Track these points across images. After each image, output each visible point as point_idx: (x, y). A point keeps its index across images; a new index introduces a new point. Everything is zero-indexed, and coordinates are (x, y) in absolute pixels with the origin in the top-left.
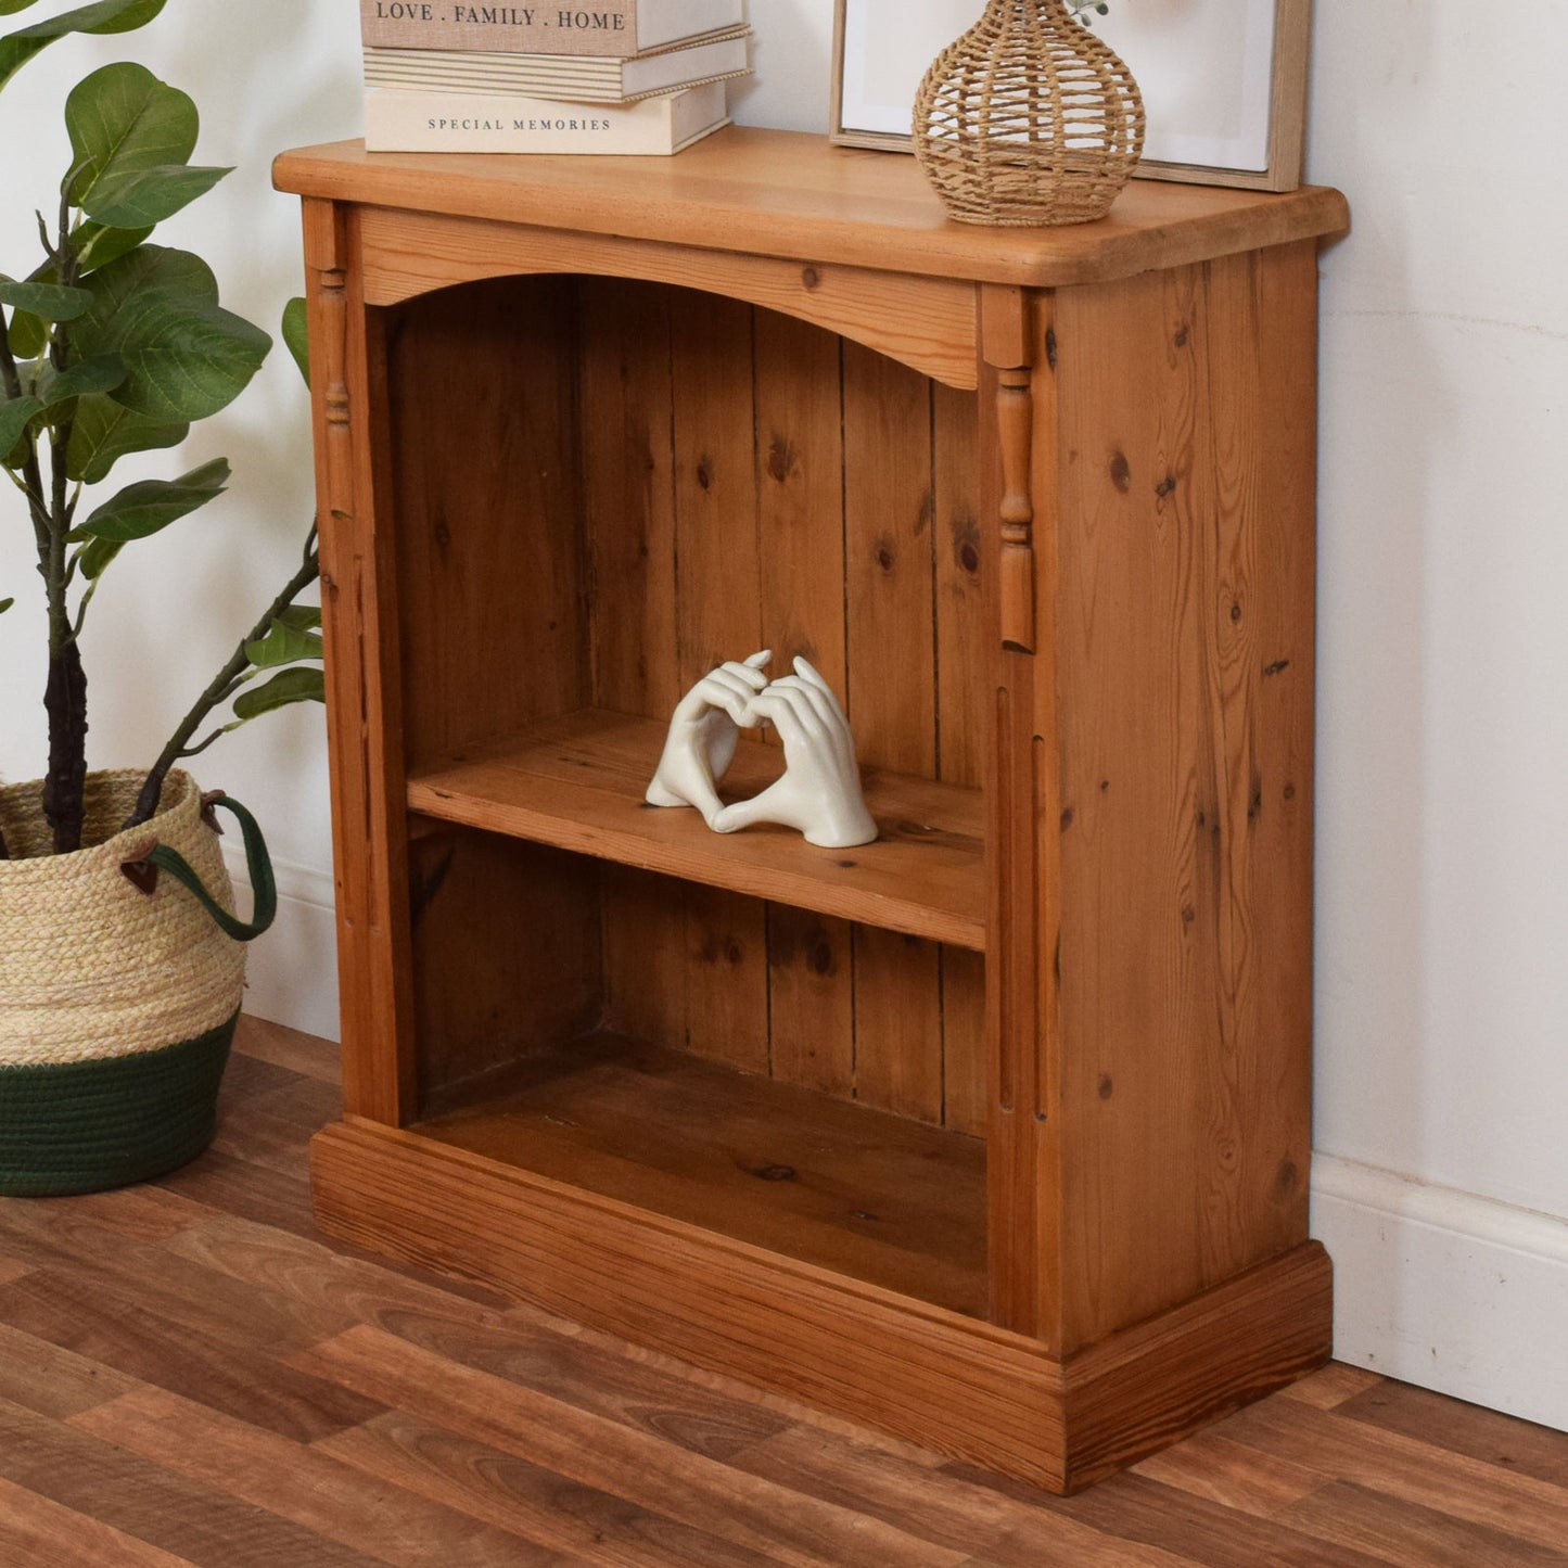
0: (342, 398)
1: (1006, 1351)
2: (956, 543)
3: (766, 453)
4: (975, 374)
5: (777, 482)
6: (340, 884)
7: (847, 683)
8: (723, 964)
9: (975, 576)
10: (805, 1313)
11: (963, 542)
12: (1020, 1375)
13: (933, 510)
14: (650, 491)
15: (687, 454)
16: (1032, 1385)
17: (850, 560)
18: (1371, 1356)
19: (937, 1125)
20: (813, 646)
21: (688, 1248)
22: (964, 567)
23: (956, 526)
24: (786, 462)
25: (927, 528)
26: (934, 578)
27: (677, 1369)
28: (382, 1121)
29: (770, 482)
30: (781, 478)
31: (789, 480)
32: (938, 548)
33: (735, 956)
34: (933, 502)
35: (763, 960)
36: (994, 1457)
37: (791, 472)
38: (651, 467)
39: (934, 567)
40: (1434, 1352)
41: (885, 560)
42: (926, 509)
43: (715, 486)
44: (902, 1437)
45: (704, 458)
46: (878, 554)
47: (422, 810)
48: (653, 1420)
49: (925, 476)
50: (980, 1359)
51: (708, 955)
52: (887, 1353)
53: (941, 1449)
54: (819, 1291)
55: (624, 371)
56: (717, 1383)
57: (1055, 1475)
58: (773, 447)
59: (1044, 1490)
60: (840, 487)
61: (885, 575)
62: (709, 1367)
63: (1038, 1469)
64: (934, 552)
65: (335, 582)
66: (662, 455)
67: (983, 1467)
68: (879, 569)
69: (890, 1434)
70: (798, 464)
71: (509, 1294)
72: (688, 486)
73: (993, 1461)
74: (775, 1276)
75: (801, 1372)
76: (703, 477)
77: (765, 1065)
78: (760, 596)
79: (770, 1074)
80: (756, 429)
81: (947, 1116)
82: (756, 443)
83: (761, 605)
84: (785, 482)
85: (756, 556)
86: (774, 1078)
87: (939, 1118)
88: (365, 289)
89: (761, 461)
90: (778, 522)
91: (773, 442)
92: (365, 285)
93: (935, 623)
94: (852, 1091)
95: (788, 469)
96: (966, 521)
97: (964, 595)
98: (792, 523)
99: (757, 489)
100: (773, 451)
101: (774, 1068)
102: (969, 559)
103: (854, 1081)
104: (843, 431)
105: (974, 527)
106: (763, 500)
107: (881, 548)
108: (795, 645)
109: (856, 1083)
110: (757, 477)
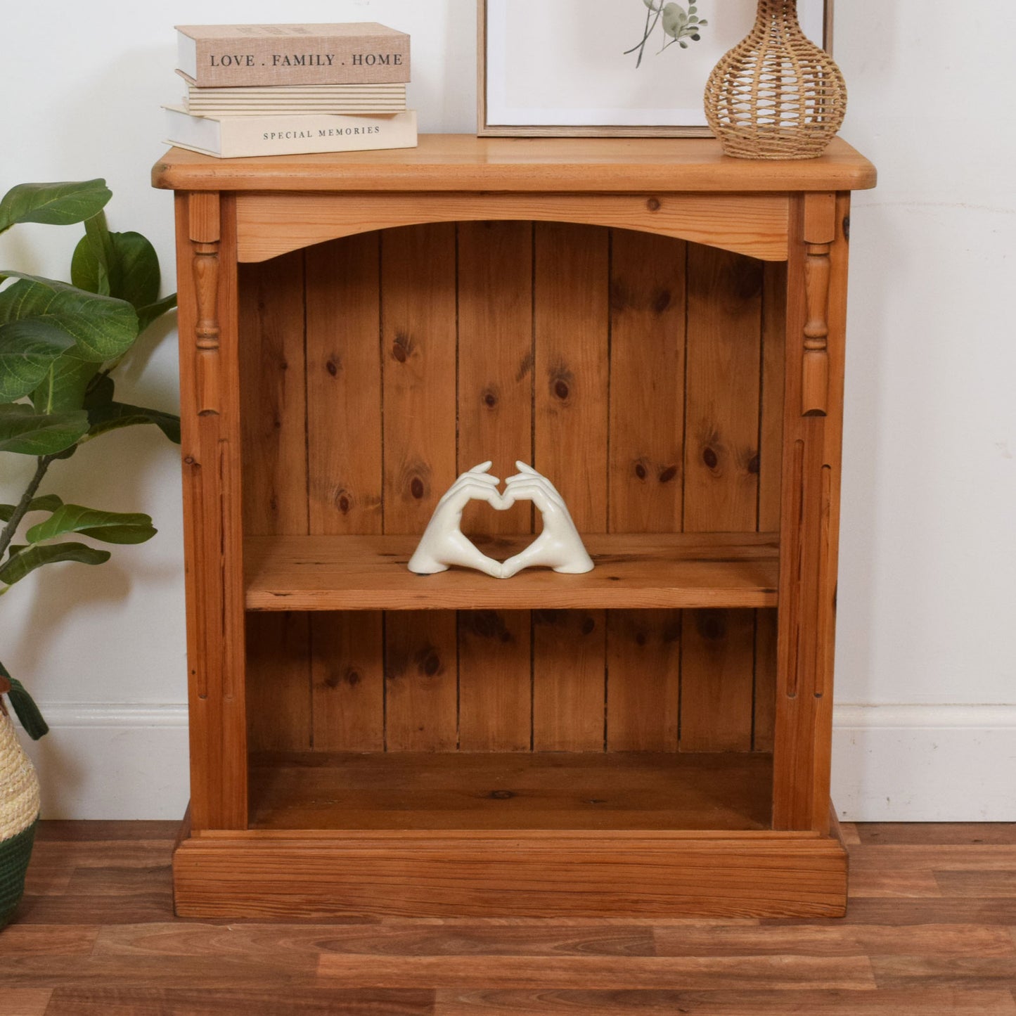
0: (214, 331)
1: (795, 842)
2: (551, 382)
3: (389, 345)
4: (787, 250)
5: (399, 363)
6: (194, 672)
8: (343, 687)
9: (566, 400)
10: (639, 859)
11: (556, 380)
12: (813, 853)
13: (534, 363)
14: (283, 383)
15: (318, 353)
16: (823, 857)
17: (462, 404)
18: (844, 813)
19: (528, 751)
20: (428, 465)
21: (531, 844)
22: (557, 396)
23: (551, 372)
24: (407, 349)
25: (528, 375)
26: (533, 407)
27: (532, 922)
28: (230, 828)
29: (393, 364)
30: (402, 360)
31: (409, 361)
32: (537, 387)
33: (353, 679)
34: (534, 358)
35: (380, 676)
36: (791, 908)
37: (412, 353)
38: (284, 367)
39: (533, 399)
40: (888, 799)
41: (490, 401)
42: (528, 364)
43: (342, 373)
44: (719, 916)
45: (332, 355)
46: (484, 398)
47: (261, 609)
48: (579, 948)
49: (527, 342)
50: (780, 851)
51: (331, 683)
52: (707, 867)
53: (749, 915)
54: (645, 844)
55: (262, 306)
56: (570, 923)
57: (839, 906)
58: (396, 341)
59: (830, 917)
60: (454, 360)
61: (489, 411)
62: (552, 915)
63: (826, 906)
64: (533, 390)
65: (198, 461)
66: (295, 359)
67: (780, 916)
68: (485, 407)
69: (709, 917)
70: (417, 349)
71: (369, 914)
72: (318, 376)
73: (790, 911)
74: (607, 844)
75: (634, 897)
76: (332, 368)
77: (380, 745)
78: (383, 440)
79: (385, 749)
80: (381, 331)
81: (535, 744)
82: (381, 339)
83: (383, 445)
84: (406, 362)
85: (380, 413)
86: (389, 751)
87: (529, 746)
88: (239, 253)
89: (385, 351)
90: (399, 389)
91: (396, 337)
92: (239, 250)
93: (533, 434)
94: (456, 745)
95: (409, 353)
96: (559, 367)
97: (557, 414)
98: (411, 388)
99: (382, 370)
100: (396, 343)
101: (389, 745)
102: (561, 391)
103: (457, 738)
104: (457, 322)
105: (566, 370)
106: (386, 376)
107: (487, 394)
108: (413, 467)
109: (459, 740)
110: (382, 361)
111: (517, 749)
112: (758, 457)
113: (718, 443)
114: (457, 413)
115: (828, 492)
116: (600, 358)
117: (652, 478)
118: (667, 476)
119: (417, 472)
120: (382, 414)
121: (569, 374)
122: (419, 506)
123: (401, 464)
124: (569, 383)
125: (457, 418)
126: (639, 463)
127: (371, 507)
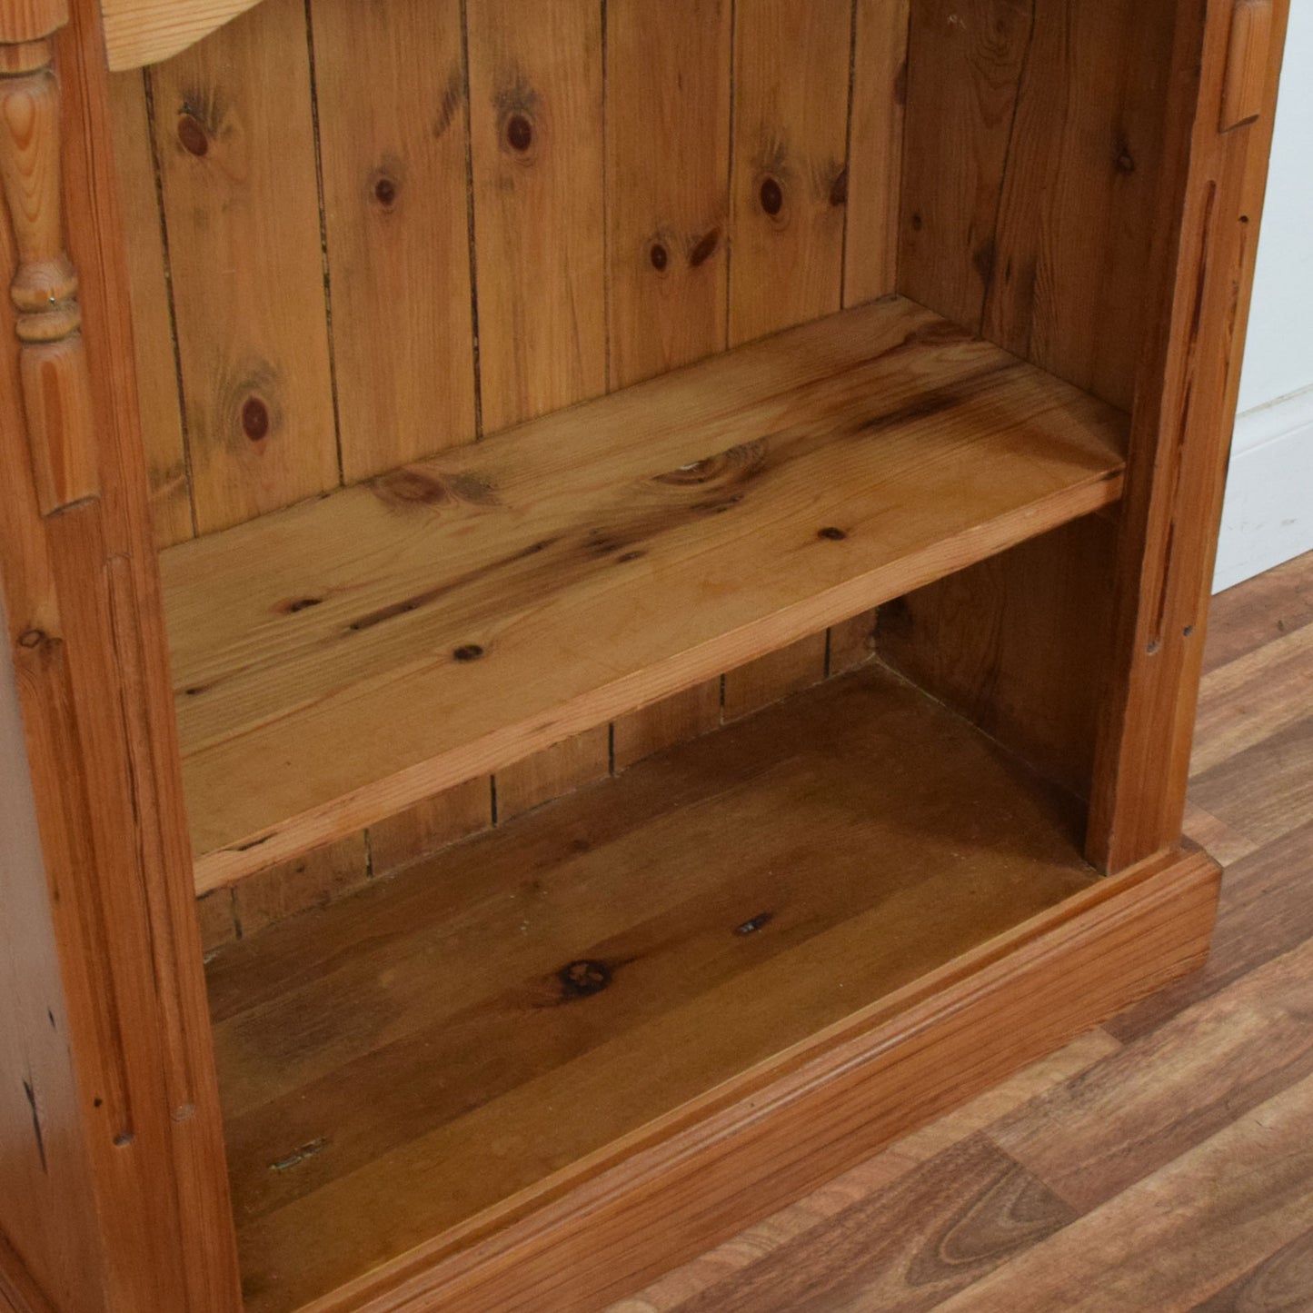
2: (500, 121)
3: (170, 120)
5: (194, 159)
7: (334, 384)
9: (529, 153)
11: (510, 115)
13: (467, 89)
17: (331, 216)
19: (489, 827)
20: (272, 364)
22: (511, 149)
23: (499, 101)
24: (209, 123)
25: (458, 118)
26: (469, 182)
29: (182, 164)
30: (200, 150)
31: (215, 148)
32: (474, 139)
34: (466, 78)
37: (222, 127)
39: (469, 166)
41: (385, 193)
42: (454, 95)
46: (373, 190)
49: (452, 46)
52: (1038, 989)
53: (1088, 1030)
58: (185, 109)
60: (309, 122)
61: (385, 213)
64: (468, 148)
68: (378, 207)
70: (231, 117)
75: (933, 1093)
77: (230, 930)
78: (175, 339)
79: (239, 934)
80: (149, 95)
81: (498, 812)
82: (151, 115)
83: (177, 350)
84: (207, 155)
85: (165, 282)
86: (245, 935)
87: (489, 817)
88: (108, 46)
89: (163, 141)
90: (200, 218)
91: (182, 102)
92: (108, 36)
93: (472, 238)
94: (365, 870)
95: (213, 132)
96: (514, 86)
97: (512, 184)
98: (225, 208)
99: (159, 186)
100: (184, 115)
101: (244, 924)
102: (519, 136)
103: (367, 858)
104: (310, 37)
105: (527, 90)
106: (170, 193)
107: (379, 178)
108: (243, 377)
109: (370, 860)
110: (157, 164)
111: (469, 833)
112: (845, 173)
113: (783, 164)
114: (324, 237)
115: (1237, 267)
116: (587, 49)
117: (678, 261)
118: (702, 252)
119: (250, 385)
120: (169, 282)
121: (533, 97)
122: (262, 453)
123: (219, 377)
124: (531, 114)
125: (324, 249)
126: (656, 241)
127: (166, 489)
